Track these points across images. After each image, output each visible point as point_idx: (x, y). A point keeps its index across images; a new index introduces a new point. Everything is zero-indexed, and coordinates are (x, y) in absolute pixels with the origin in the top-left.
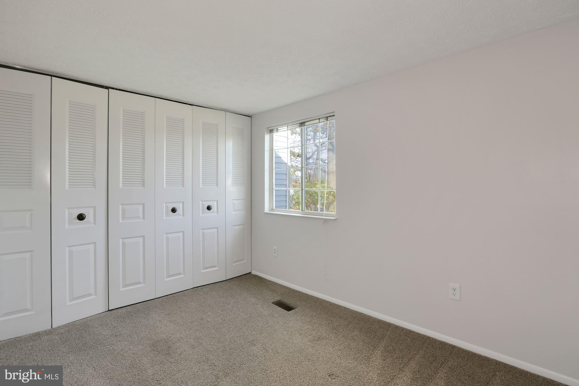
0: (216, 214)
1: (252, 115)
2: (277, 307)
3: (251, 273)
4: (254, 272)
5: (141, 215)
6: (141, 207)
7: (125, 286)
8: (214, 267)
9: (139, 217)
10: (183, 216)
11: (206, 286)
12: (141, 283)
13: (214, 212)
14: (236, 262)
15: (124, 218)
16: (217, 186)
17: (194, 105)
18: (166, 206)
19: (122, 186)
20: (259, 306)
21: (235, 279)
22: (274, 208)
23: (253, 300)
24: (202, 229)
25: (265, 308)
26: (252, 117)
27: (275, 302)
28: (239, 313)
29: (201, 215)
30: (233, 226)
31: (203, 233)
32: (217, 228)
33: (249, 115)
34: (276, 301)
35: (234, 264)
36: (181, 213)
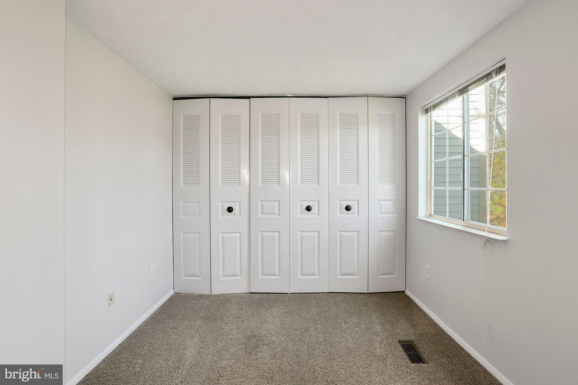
0: (357, 216)
1: (406, 95)
2: (401, 349)
3: (404, 291)
4: (408, 292)
5: (277, 211)
6: (277, 204)
7: (263, 275)
8: (353, 274)
9: (274, 213)
10: (318, 215)
11: (342, 294)
12: (277, 276)
13: (354, 213)
14: (383, 274)
15: (262, 213)
16: (358, 184)
17: (330, 97)
18: (300, 203)
19: (261, 184)
20: (378, 338)
21: (380, 294)
22: (433, 213)
23: (378, 328)
24: (340, 231)
25: (383, 345)
26: (407, 97)
27: (404, 342)
28: (348, 337)
29: (338, 215)
30: (379, 231)
31: (341, 236)
32: (358, 231)
33: (402, 95)
34: (406, 339)
35: (379, 277)
36: (316, 211)
